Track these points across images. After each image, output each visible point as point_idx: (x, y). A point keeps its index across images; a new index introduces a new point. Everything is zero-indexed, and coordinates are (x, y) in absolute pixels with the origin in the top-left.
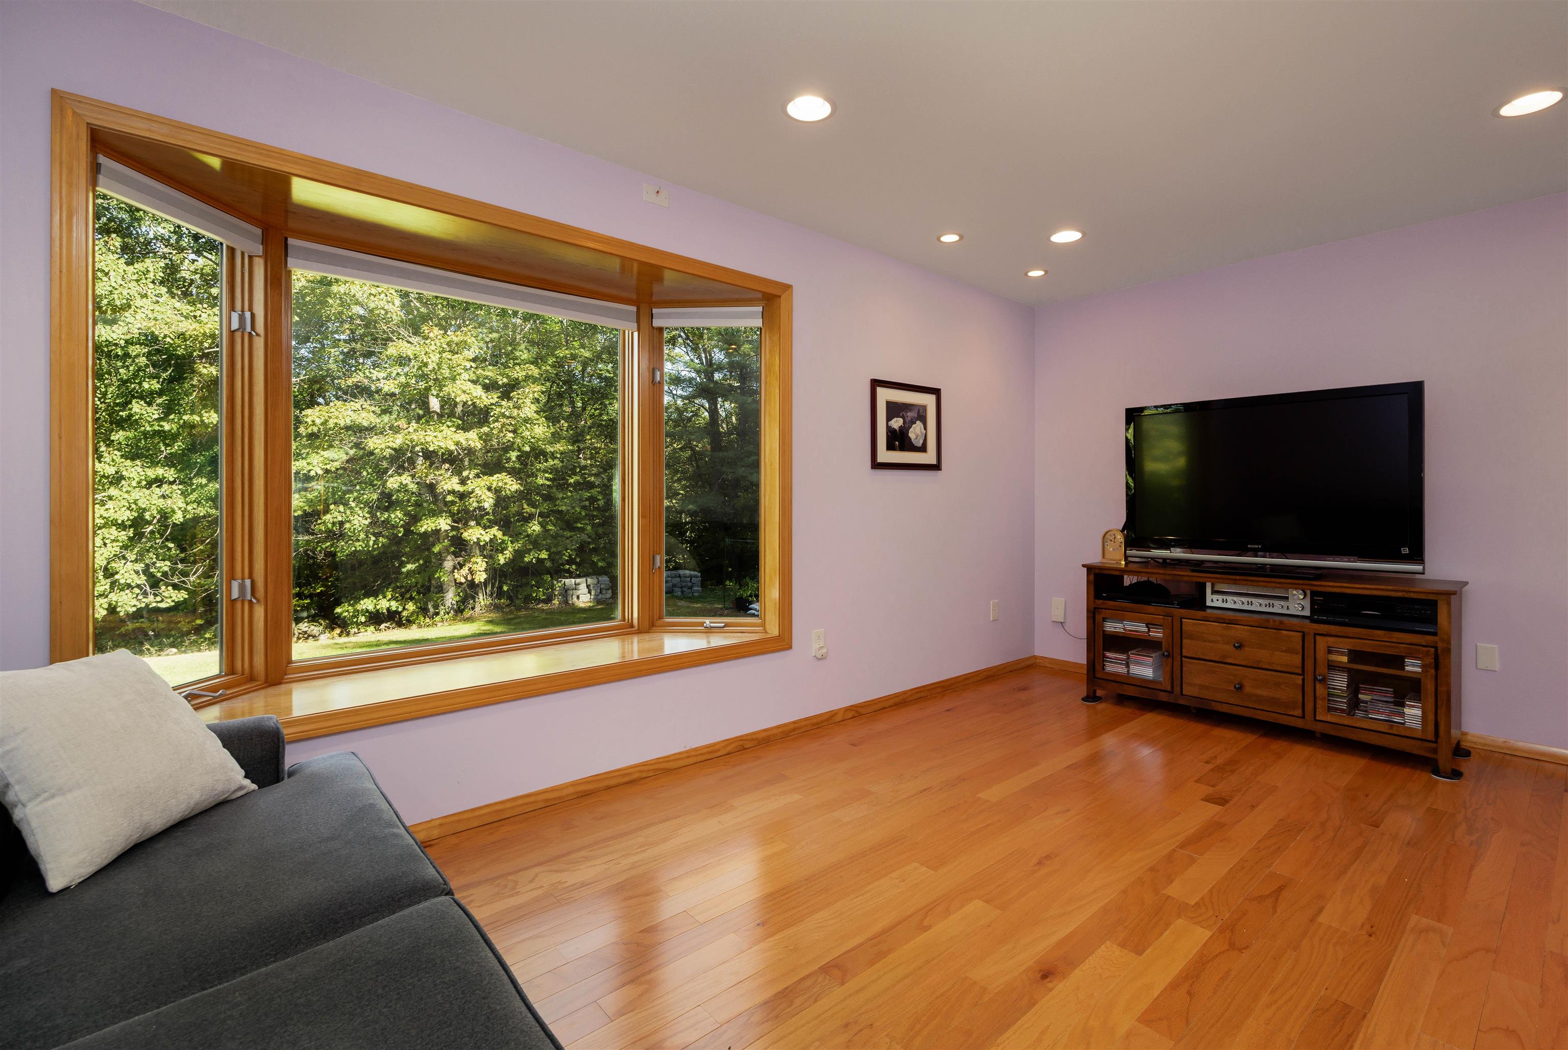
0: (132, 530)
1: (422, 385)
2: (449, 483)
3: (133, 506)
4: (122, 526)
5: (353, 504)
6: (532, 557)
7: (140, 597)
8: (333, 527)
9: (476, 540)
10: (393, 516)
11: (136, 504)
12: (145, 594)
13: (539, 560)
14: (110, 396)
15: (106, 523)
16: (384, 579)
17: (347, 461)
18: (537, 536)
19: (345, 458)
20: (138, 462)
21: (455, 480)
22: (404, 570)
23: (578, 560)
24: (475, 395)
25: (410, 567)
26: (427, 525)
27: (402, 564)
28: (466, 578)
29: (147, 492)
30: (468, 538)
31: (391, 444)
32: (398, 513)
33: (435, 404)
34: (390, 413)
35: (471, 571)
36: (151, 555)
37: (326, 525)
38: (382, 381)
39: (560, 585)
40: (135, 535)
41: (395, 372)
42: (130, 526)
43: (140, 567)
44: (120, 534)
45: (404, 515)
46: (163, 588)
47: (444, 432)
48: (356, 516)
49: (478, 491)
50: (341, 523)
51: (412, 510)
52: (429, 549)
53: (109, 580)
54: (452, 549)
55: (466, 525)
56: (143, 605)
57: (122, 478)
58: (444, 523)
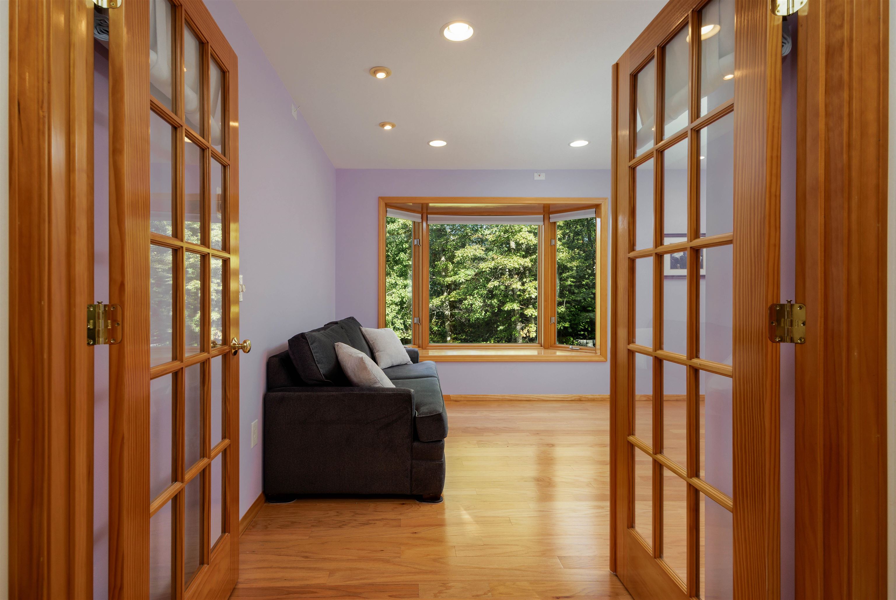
0: (400, 306)
1: (506, 236)
2: (517, 285)
3: (400, 296)
4: (396, 304)
5: (476, 296)
6: (561, 326)
7: (402, 334)
8: (468, 306)
9: (530, 315)
10: (493, 302)
11: (401, 295)
12: (404, 333)
13: (564, 327)
14: (393, 251)
15: (392, 303)
16: (490, 334)
17: (476, 275)
18: (564, 314)
19: (474, 273)
20: (401, 278)
21: (520, 283)
22: (499, 329)
23: (590, 329)
24: (528, 239)
25: (501, 328)
26: (508, 307)
27: (498, 327)
28: (526, 334)
29: (404, 290)
30: (526, 314)
31: (489, 266)
32: (495, 300)
33: (513, 245)
34: (493, 251)
35: (528, 331)
36: (406, 317)
37: (465, 306)
38: (488, 235)
39: (577, 343)
40: (401, 308)
41: (494, 230)
42: (399, 305)
43: (402, 321)
44: (396, 307)
45: (498, 301)
46: (409, 331)
47: (514, 259)
48: (477, 301)
49: (529, 289)
50: (472, 305)
51: (502, 299)
52: (510, 319)
53: (393, 326)
54: (520, 319)
55: (527, 307)
56: (403, 337)
57: (397, 285)
58: (516, 306)
